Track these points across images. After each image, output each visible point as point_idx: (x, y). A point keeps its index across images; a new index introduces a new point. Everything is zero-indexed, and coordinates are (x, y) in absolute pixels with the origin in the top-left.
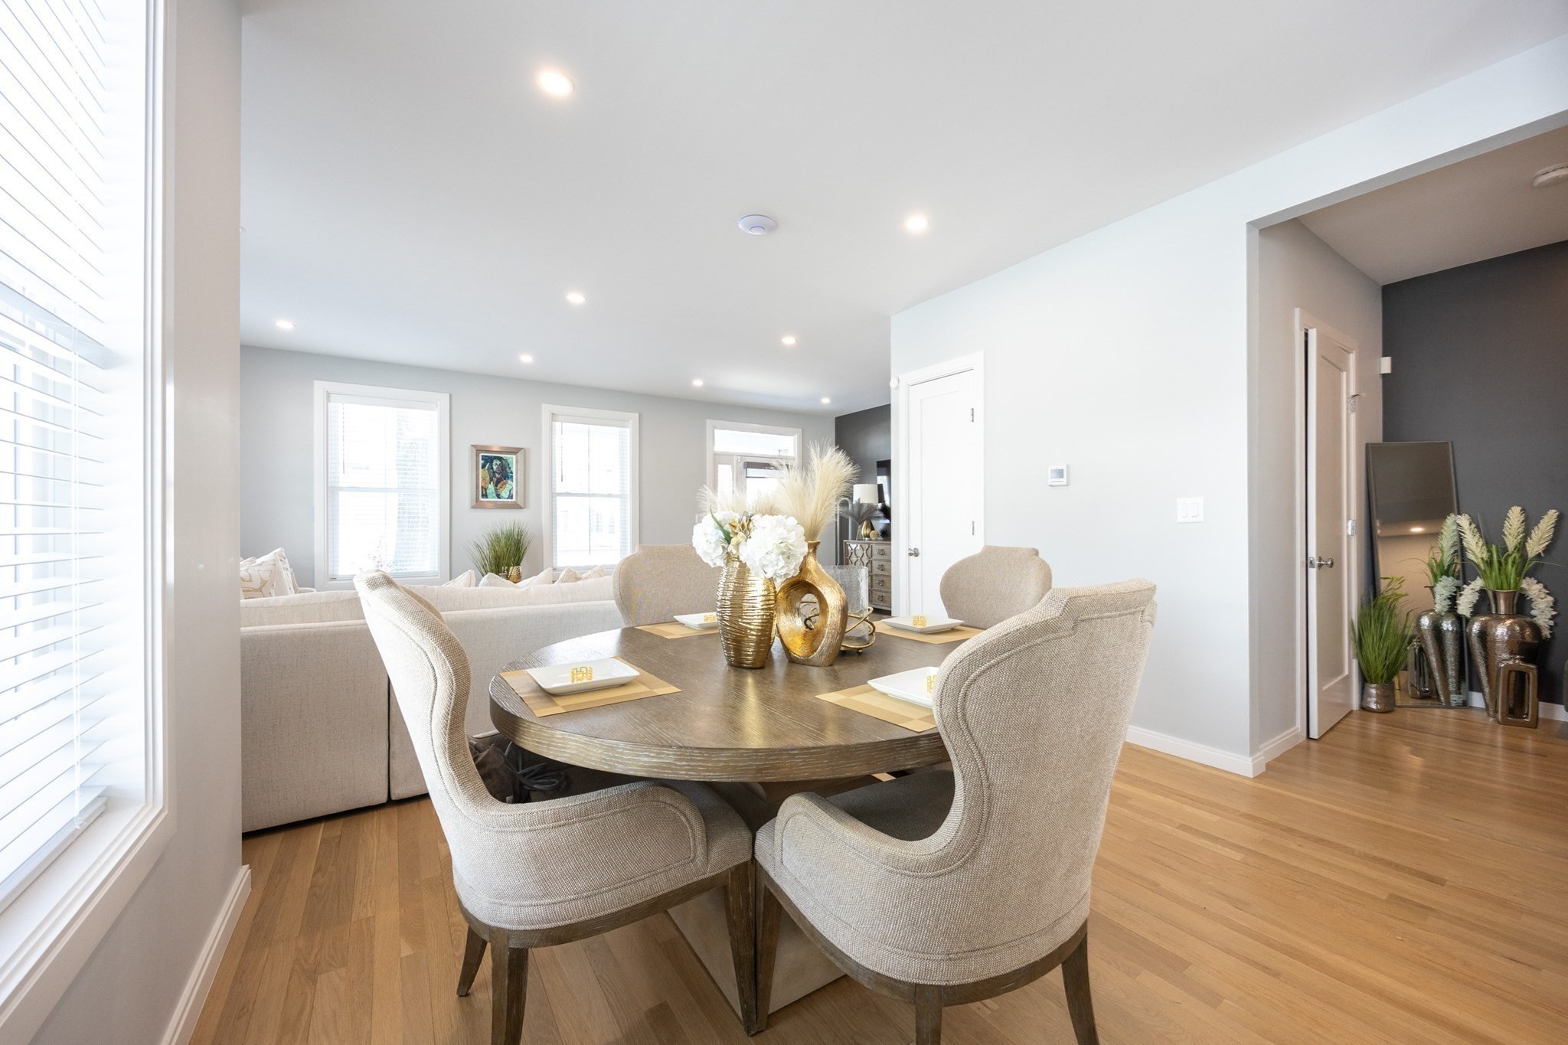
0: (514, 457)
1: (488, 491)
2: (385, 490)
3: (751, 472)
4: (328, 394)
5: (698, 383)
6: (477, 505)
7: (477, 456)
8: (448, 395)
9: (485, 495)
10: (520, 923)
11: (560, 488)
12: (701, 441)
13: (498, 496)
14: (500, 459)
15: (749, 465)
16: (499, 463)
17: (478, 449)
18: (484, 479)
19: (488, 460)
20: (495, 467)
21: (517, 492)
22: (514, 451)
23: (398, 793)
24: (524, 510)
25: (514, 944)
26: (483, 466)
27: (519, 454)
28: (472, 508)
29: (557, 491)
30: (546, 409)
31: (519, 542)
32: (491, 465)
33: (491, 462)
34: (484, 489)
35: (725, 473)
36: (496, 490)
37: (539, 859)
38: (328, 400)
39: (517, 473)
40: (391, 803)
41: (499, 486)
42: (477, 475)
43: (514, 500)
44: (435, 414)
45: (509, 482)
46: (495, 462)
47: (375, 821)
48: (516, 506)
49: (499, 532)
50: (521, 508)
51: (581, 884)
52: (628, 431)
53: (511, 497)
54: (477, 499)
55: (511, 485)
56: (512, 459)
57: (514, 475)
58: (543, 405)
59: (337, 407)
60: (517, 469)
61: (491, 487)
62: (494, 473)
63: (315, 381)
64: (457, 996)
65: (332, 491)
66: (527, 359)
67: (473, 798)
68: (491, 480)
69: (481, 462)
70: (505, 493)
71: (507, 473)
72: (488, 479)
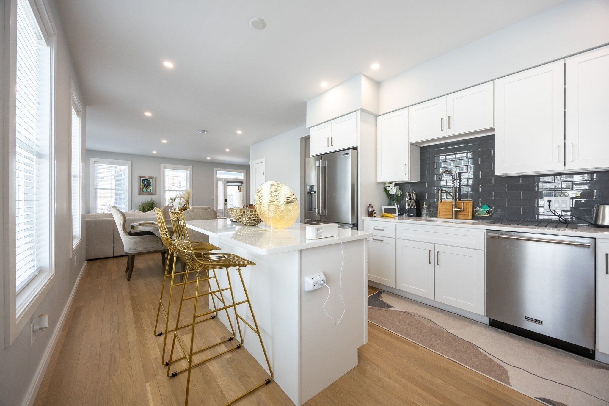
0: (152, 179)
1: (143, 190)
2: (112, 189)
3: (229, 184)
4: (94, 161)
5: (208, 158)
6: (140, 194)
7: (140, 179)
8: (131, 161)
9: (143, 191)
10: (133, 252)
11: (167, 189)
12: (212, 175)
13: (147, 191)
14: (147, 180)
15: (228, 182)
16: (147, 181)
17: (140, 177)
18: (142, 186)
19: (144, 180)
20: (146, 183)
21: (153, 190)
22: (152, 178)
23: (116, 255)
24: (155, 195)
25: (132, 255)
26: (142, 182)
27: (153, 179)
28: (139, 194)
29: (166, 189)
30: (162, 165)
31: (153, 204)
32: (145, 182)
33: (145, 181)
34: (142, 189)
35: (220, 185)
36: (146, 189)
37: (136, 243)
38: (94, 163)
39: (153, 184)
40: (114, 257)
41: (147, 188)
42: (140, 185)
43: (152, 192)
44: (127, 167)
45: (150, 187)
46: (146, 181)
47: (111, 261)
48: (152, 194)
49: (147, 201)
50: (154, 194)
51: (142, 247)
52: (188, 172)
53: (151, 191)
54: (140, 192)
55: (151, 188)
56: (151, 180)
57: (152, 185)
58: (161, 164)
59: (97, 165)
60: (153, 183)
61: (144, 188)
62: (145, 184)
63: (90, 158)
64: (125, 273)
65: (95, 190)
66: (154, 152)
67: (126, 235)
68: (145, 186)
69: (141, 181)
70: (149, 190)
71: (149, 184)
72: (144, 186)
